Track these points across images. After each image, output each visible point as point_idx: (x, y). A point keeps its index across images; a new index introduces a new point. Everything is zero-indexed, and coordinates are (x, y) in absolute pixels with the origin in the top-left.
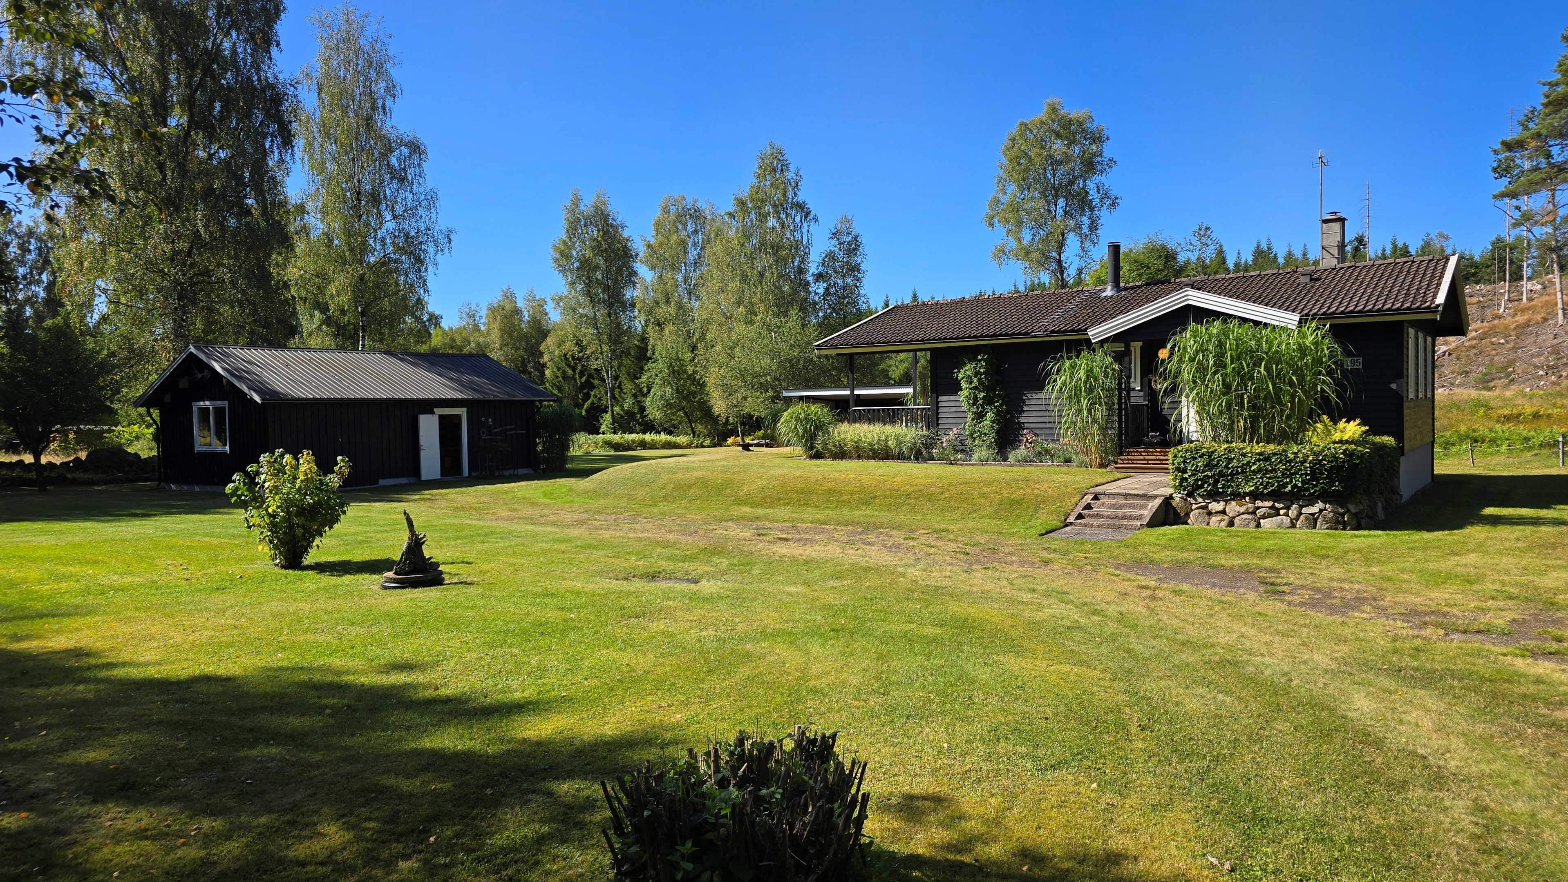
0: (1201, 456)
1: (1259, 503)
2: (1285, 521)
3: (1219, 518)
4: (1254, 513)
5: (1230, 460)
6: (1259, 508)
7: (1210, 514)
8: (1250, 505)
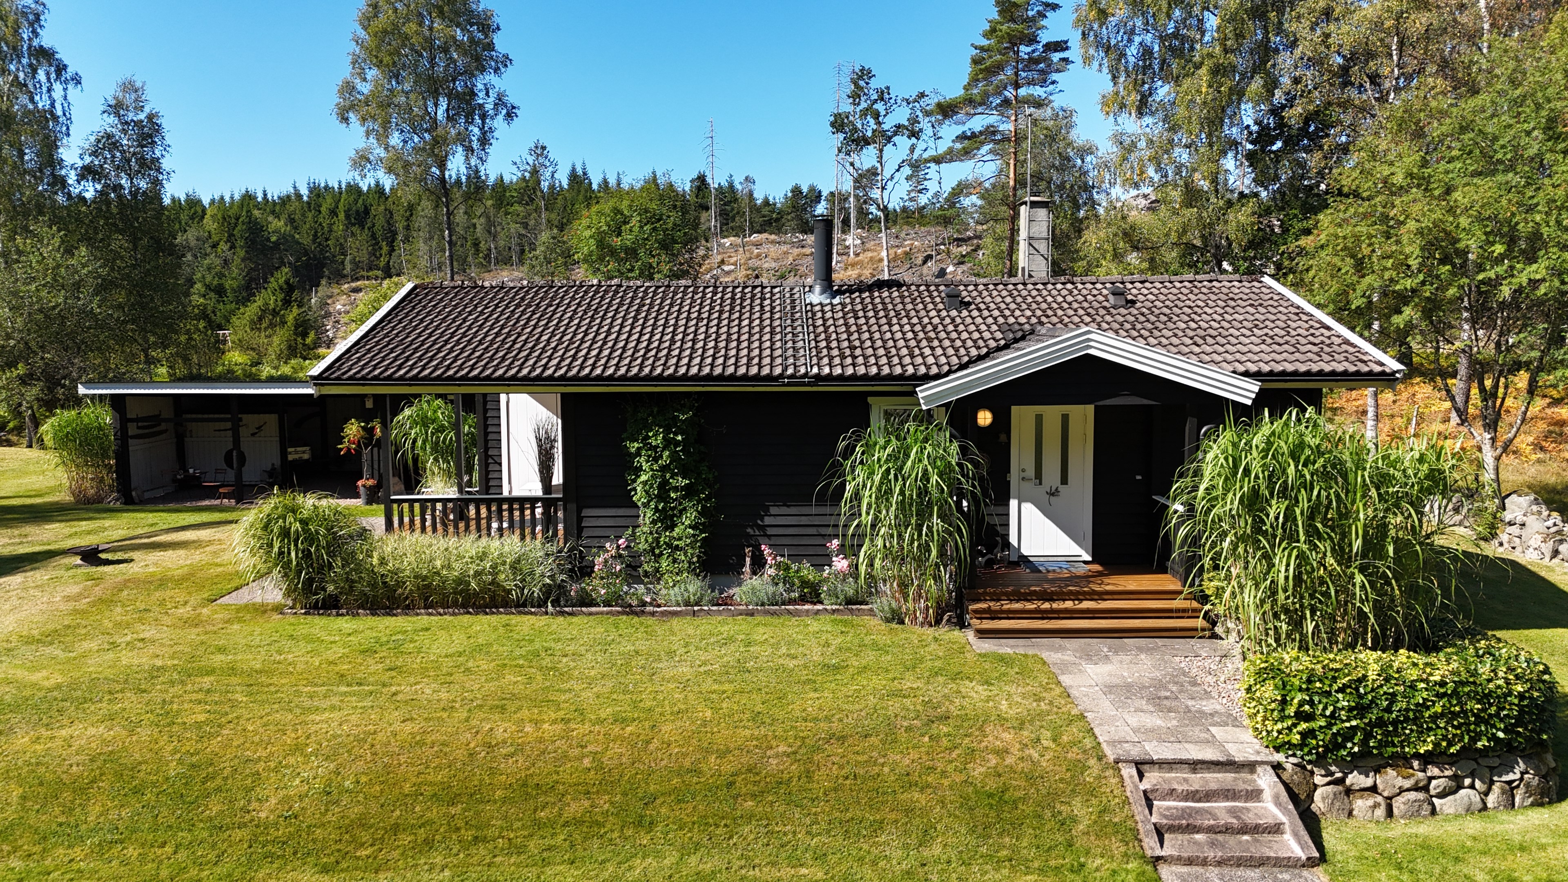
0: (1341, 690)
1: (1433, 771)
2: (1472, 797)
3: (1370, 802)
4: (1426, 789)
5: (1392, 698)
6: (1431, 779)
7: (1348, 791)
8: (1421, 775)
